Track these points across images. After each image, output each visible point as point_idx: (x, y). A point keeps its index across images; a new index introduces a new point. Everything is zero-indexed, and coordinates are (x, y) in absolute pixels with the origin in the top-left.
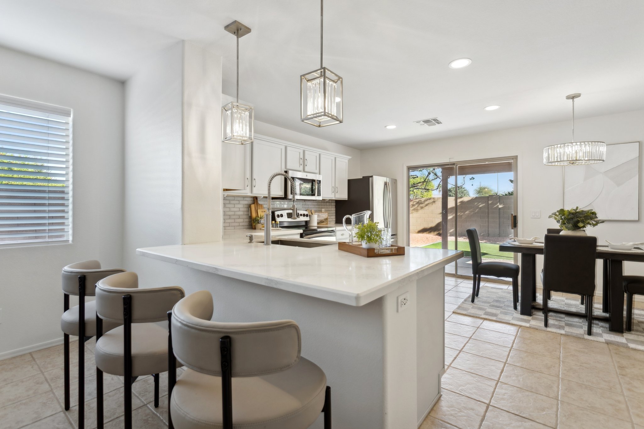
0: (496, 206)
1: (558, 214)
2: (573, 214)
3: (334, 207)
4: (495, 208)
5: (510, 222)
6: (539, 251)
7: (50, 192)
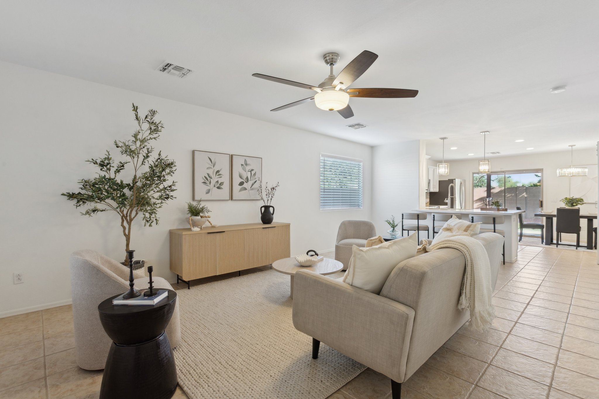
0: (521, 196)
1: (564, 199)
2: (571, 199)
3: (429, 196)
4: (520, 197)
5: (539, 203)
6: (554, 216)
7: (351, 190)
